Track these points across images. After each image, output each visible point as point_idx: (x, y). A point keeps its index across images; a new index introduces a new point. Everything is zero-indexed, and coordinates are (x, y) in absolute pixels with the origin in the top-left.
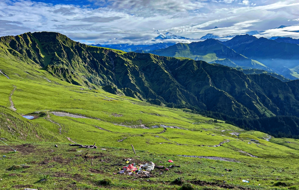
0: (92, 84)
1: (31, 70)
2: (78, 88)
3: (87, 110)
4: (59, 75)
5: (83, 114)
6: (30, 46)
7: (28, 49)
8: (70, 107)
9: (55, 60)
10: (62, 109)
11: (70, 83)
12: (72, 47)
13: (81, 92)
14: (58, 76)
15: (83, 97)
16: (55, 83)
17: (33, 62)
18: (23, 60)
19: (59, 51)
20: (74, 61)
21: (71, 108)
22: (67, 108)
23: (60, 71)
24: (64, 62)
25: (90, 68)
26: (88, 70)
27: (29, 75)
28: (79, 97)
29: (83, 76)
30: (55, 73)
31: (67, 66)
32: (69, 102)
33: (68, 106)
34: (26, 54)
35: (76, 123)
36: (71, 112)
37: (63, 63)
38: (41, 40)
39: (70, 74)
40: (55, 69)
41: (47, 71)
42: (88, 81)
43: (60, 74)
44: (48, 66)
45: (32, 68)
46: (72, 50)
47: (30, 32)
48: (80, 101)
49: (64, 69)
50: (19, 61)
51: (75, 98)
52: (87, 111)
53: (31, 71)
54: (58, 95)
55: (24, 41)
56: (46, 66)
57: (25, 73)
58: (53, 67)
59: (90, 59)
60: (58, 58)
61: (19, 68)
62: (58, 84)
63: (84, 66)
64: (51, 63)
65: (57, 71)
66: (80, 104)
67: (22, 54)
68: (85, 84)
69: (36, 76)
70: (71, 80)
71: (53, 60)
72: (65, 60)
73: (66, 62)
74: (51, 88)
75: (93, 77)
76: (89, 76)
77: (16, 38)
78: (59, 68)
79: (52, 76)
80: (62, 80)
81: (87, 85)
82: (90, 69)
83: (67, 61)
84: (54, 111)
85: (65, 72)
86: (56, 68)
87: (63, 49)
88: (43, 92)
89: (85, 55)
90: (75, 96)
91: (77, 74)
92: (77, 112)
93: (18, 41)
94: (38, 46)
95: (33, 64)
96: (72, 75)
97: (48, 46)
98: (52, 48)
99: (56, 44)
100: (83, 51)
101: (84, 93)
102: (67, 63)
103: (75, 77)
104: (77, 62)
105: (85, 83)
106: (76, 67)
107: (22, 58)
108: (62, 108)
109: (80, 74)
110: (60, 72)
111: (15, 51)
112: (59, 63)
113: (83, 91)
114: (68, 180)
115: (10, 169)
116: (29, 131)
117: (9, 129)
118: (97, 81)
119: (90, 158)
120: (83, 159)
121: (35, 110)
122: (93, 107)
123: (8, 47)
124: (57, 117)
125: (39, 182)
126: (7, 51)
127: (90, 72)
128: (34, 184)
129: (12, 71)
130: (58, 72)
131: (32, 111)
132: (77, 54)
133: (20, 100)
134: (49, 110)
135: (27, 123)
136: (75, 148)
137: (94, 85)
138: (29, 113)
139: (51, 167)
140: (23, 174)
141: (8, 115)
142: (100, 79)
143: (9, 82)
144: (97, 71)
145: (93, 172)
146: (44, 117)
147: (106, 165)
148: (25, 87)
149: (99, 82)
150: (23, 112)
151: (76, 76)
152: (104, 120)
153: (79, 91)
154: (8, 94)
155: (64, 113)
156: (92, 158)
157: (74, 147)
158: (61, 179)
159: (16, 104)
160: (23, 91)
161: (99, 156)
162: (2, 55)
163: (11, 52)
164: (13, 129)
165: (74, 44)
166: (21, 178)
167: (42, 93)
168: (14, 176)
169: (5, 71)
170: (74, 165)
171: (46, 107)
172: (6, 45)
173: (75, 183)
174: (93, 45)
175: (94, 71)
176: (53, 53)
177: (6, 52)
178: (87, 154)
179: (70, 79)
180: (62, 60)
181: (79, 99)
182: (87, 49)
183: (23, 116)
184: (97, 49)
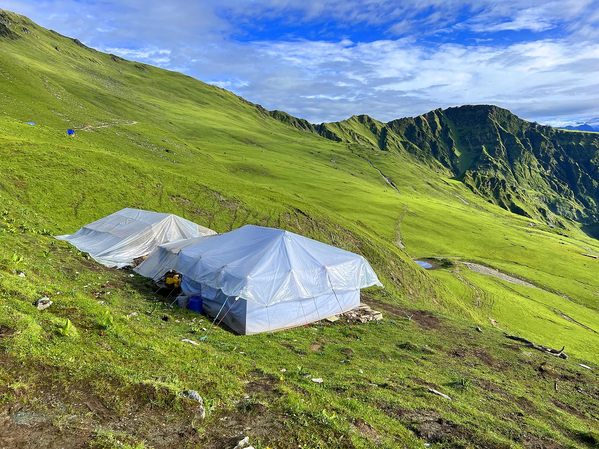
0: (556, 216)
1: (435, 179)
2: (522, 221)
3: (537, 271)
4: (486, 191)
5: (529, 277)
6: (437, 135)
7: (433, 141)
8: (500, 258)
9: (481, 162)
10: (484, 261)
11: (506, 209)
12: (520, 135)
13: (527, 231)
14: (484, 194)
15: (532, 243)
16: (477, 207)
17: (440, 164)
18: (423, 161)
19: (490, 143)
20: (521, 164)
21: (502, 261)
22: (495, 259)
23: (488, 183)
24: (499, 165)
25: (556, 180)
26: (551, 183)
27: (431, 188)
28: (523, 242)
29: (537, 196)
30: (477, 187)
31: (504, 173)
32: (501, 249)
33: (497, 256)
34: (429, 151)
35: (511, 295)
36: (503, 269)
37: (496, 167)
38: (458, 123)
39: (509, 190)
40: (478, 179)
41: (463, 182)
42: (547, 209)
43: (488, 191)
44: (467, 174)
45: (437, 176)
46: (518, 141)
47: (440, 109)
48: (523, 250)
49: (498, 179)
50: (417, 163)
51: (515, 241)
52: (539, 272)
53: (435, 182)
54: (480, 231)
55: (428, 125)
56: (463, 172)
57: (424, 185)
58: (474, 176)
59: (558, 159)
60: (488, 157)
61: (416, 174)
62: (481, 209)
63: (543, 176)
64: (473, 167)
65: (482, 183)
66: (522, 255)
67: (423, 150)
68: (540, 215)
69: (442, 191)
70: (510, 204)
71: (477, 161)
72: (500, 161)
73: (503, 165)
74: (468, 217)
75: (561, 201)
76: (551, 197)
77: (416, 122)
78: (487, 177)
79: (472, 193)
80: (490, 202)
81: (545, 216)
82: (556, 182)
83: (505, 164)
84: (469, 261)
85: (498, 187)
86: (480, 177)
87: (499, 139)
88: (451, 223)
89: (548, 151)
90: (515, 238)
91: (524, 191)
92: (514, 271)
93: (418, 126)
94: (451, 134)
95: (439, 168)
96: (513, 192)
97: (471, 134)
98: (478, 137)
99: (487, 130)
100: (542, 143)
101: (534, 234)
102: (505, 167)
103: (518, 198)
104: (528, 165)
105: (540, 212)
106: (522, 176)
107: (422, 156)
108: (485, 258)
109: (531, 191)
110: (488, 186)
111: (412, 145)
112: (488, 167)
113: (534, 230)
114: (508, 405)
115: (402, 347)
116: (423, 288)
117: (392, 279)
118: (571, 211)
119: (552, 375)
120: (536, 373)
121: (434, 254)
122: (554, 266)
123: (402, 137)
124: (473, 274)
125: (451, 385)
126: (400, 144)
127: (555, 190)
128: (443, 385)
129: (403, 180)
130: (483, 185)
131: (430, 254)
132: (529, 150)
133: (412, 232)
134: (460, 258)
135: (420, 274)
136: (517, 344)
137: (561, 219)
138: (425, 257)
139: (472, 366)
140: (423, 361)
141: (393, 254)
142: (577, 206)
143: (397, 199)
144: (573, 187)
145: (559, 406)
146: (449, 270)
147: (591, 404)
148: (421, 210)
149: (575, 214)
150: (415, 253)
151: (521, 196)
152: (579, 300)
153: (525, 228)
154: (395, 220)
155: (487, 268)
156: (556, 376)
157: (516, 342)
158: (491, 394)
159: (405, 237)
160: (418, 216)
161: (573, 378)
162: (392, 151)
163: (405, 148)
164: (398, 280)
165: (524, 126)
166: (420, 369)
167: (449, 225)
168: (409, 361)
169: (394, 179)
170: (516, 377)
171: (454, 252)
172: (399, 133)
173: (520, 414)
174: (569, 127)
175: (566, 188)
176: (478, 147)
177: (399, 146)
178: (543, 364)
179: (508, 201)
180: (495, 162)
181: (522, 245)
182: (554, 136)
183: (414, 260)
184: (579, 136)
